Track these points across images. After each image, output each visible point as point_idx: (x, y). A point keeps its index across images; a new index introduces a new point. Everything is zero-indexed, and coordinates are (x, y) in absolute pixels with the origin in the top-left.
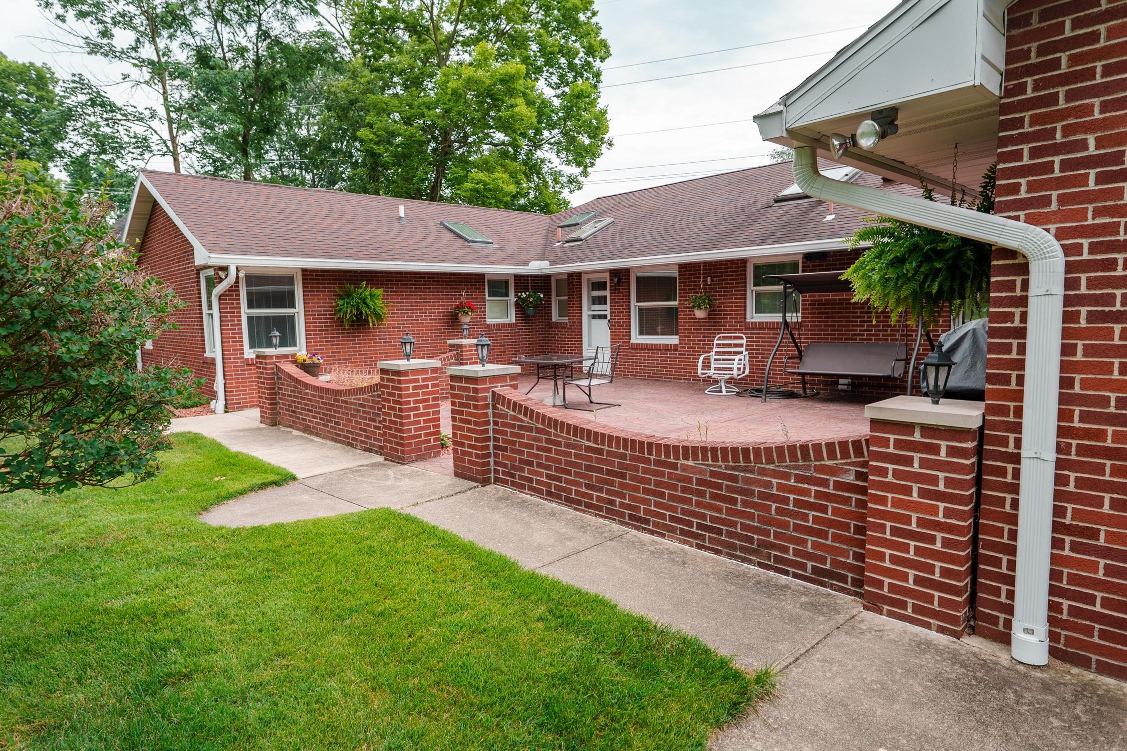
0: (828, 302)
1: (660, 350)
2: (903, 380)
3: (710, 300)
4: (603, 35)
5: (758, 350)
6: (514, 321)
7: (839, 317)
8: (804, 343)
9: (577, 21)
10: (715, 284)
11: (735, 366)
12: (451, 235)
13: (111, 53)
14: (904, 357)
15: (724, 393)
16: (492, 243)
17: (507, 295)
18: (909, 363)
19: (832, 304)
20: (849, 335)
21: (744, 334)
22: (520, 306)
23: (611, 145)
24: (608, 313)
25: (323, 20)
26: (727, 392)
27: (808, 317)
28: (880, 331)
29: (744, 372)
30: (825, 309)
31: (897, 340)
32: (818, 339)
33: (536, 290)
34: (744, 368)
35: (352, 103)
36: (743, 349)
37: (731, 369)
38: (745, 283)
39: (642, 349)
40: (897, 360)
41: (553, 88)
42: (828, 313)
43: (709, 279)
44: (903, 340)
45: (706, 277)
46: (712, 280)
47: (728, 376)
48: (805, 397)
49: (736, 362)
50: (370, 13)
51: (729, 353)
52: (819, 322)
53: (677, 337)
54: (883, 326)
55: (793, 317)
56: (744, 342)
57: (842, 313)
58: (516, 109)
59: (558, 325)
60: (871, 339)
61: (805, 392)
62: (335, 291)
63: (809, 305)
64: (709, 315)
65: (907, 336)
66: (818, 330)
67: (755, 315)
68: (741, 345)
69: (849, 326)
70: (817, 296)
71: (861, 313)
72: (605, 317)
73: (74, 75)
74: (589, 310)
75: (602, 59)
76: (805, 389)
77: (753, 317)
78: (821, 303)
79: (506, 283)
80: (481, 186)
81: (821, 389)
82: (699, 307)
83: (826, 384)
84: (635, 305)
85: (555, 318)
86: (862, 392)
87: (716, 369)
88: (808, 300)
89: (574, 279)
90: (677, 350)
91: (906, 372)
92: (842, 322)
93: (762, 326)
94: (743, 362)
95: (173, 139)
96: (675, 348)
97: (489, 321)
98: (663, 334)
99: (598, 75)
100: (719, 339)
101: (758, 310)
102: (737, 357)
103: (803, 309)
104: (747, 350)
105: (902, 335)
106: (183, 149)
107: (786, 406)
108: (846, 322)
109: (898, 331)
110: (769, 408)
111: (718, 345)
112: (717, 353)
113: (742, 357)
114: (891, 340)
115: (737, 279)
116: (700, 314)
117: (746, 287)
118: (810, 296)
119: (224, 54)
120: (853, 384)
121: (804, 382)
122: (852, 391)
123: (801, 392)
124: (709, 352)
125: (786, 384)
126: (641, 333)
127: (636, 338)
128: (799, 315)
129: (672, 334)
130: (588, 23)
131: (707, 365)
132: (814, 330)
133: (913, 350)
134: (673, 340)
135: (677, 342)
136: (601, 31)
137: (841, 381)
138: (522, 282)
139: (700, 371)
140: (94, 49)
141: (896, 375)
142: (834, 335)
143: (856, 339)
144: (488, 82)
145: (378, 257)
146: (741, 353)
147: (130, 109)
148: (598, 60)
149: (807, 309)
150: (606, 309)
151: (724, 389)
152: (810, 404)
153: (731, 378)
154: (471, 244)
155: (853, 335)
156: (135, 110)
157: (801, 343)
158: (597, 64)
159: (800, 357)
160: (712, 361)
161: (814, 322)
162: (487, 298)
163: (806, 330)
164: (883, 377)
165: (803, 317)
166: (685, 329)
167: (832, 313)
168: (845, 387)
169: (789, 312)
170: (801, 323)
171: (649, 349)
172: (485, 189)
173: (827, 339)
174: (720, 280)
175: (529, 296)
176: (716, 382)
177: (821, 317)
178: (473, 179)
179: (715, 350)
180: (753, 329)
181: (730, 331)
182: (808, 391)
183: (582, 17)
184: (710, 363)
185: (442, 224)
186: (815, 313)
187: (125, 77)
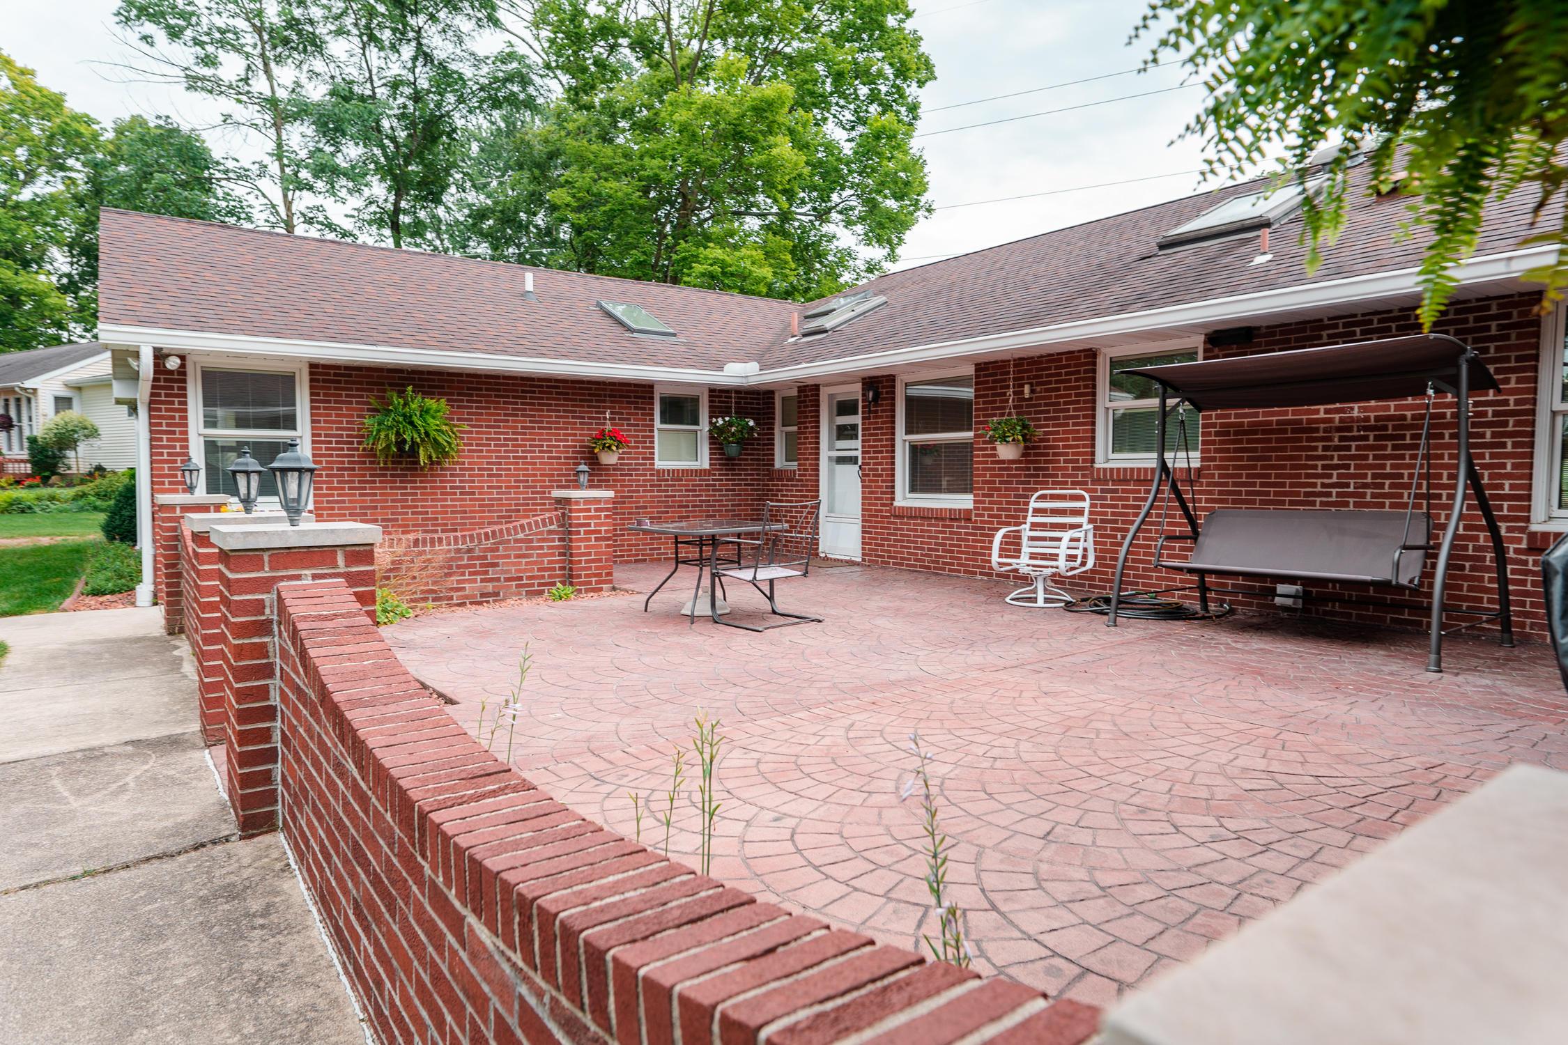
0: (1255, 429)
1: (943, 519)
2: (1421, 590)
3: (1025, 427)
4: (924, 48)
5: (1116, 522)
6: (706, 466)
7: (1278, 458)
8: (1204, 509)
9: (882, 27)
10: (1038, 398)
11: (1063, 551)
12: (609, 321)
13: (215, 87)
14: (1421, 541)
15: (1040, 603)
16: (674, 335)
17: (696, 422)
18: (1436, 556)
19: (1264, 432)
20: (1298, 494)
21: (1087, 490)
22: (717, 440)
23: (929, 211)
24: (859, 454)
25: (514, 40)
26: (1047, 600)
27: (1214, 459)
28: (1366, 486)
29: (1083, 564)
30: (1249, 441)
31: (1405, 506)
32: (1234, 502)
33: (742, 413)
34: (1085, 557)
35: (552, 155)
36: (1083, 520)
37: (1054, 557)
38: (1094, 394)
39: (911, 517)
40: (1405, 547)
41: (844, 128)
42: (1255, 450)
43: (1027, 389)
44: (1419, 506)
45: (1022, 386)
46: (1032, 391)
47: (1050, 571)
48: (1204, 618)
49: (1065, 543)
50: (572, 21)
51: (1055, 526)
52: (1235, 468)
53: (971, 497)
54: (1374, 476)
55: (1179, 460)
56: (1086, 505)
57: (1284, 449)
58: (775, 152)
59: (783, 475)
60: (1346, 504)
61: (1205, 608)
62: (369, 404)
63: (1217, 434)
64: (1023, 455)
65: (1428, 497)
66: (1235, 484)
67: (1111, 456)
68: (1079, 512)
69: (1299, 476)
70: (1233, 416)
71: (1325, 448)
72: (853, 460)
73: (159, 117)
74: (831, 448)
75: (921, 84)
76: (1204, 601)
77: (1107, 458)
78: (1240, 430)
79: (695, 400)
80: (717, 269)
81: (1240, 603)
82: (1004, 439)
83: (1249, 592)
84: (903, 440)
85: (780, 462)
86: (1326, 613)
87: (1033, 556)
88: (1214, 425)
89: (808, 394)
90: (969, 520)
91: (1428, 574)
92: (1284, 467)
93: (1123, 477)
94: (1081, 544)
95: (288, 205)
96: (966, 516)
97: (659, 464)
98: (950, 491)
99: (913, 108)
100: (1042, 498)
101: (1119, 445)
102: (1067, 536)
103: (1204, 443)
104: (1090, 521)
105: (1417, 496)
106: (302, 219)
107: (1157, 637)
108: (1293, 467)
109: (1408, 486)
110: (1117, 639)
111: (1037, 511)
112: (1034, 526)
113: (1082, 535)
114: (1392, 506)
115: (1078, 387)
116: (1006, 452)
117: (1094, 401)
118: (1218, 417)
119: (373, 88)
120: (1306, 597)
121: (1203, 588)
122: (1305, 610)
123: (1197, 606)
124: (1020, 524)
125: (1167, 591)
126: (913, 489)
127: (905, 498)
128: (1198, 454)
129: (965, 491)
130: (901, 29)
131: (1012, 546)
132: (1226, 484)
133: (1444, 527)
134: (964, 502)
135: (970, 505)
136: (922, 43)
137: (1281, 588)
138: (722, 398)
139: (995, 558)
140: (194, 83)
141: (1404, 581)
142: (1268, 493)
143: (1313, 503)
144: (734, 112)
145: (441, 345)
146: (1079, 526)
147: (230, 164)
148: (914, 85)
149: (1213, 442)
150: (855, 447)
151: (1041, 596)
152: (1209, 633)
153: (1054, 575)
154: (635, 335)
155: (1307, 494)
156: (238, 165)
157: (1195, 508)
158: (912, 90)
159: (1195, 536)
160: (1025, 541)
161: (1227, 467)
162: (657, 423)
163: (1208, 484)
164: (1373, 583)
165: (1203, 459)
166: (985, 482)
167: (1264, 450)
168: (1289, 602)
169: (1171, 450)
170: (1198, 470)
171: (923, 518)
172: (724, 273)
173: (1254, 502)
174: (1047, 390)
175: (730, 424)
176: (1025, 580)
177: (1241, 459)
178: (706, 258)
179: (1030, 519)
180: (1106, 482)
181: (1063, 484)
182: (1212, 606)
183: (891, 21)
184: (1019, 544)
185: (599, 305)
186: (1228, 451)
187: (227, 118)
